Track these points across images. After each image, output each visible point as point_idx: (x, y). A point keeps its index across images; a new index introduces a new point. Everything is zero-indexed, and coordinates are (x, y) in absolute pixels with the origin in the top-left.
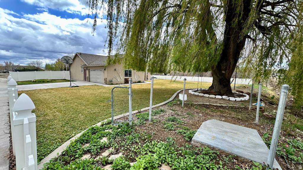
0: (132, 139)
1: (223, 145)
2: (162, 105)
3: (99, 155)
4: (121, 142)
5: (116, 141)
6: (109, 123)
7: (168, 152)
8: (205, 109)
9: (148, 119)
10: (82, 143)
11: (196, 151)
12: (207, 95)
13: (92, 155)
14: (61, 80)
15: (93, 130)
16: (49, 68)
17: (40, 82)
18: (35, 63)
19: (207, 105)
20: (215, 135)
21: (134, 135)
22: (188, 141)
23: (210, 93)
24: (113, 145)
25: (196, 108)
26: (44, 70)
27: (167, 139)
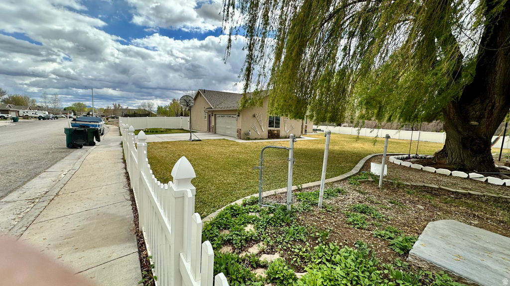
0: (294, 235)
1: (484, 275)
2: (338, 181)
3: (244, 250)
4: (275, 236)
5: (268, 233)
6: (253, 203)
7: (361, 267)
8: (428, 196)
9: (316, 204)
10: (219, 228)
11: (421, 277)
12: (432, 169)
13: (234, 249)
14: (178, 130)
15: (233, 211)
16: (162, 112)
17: (153, 132)
18: (147, 104)
19: (432, 188)
20: (461, 253)
21: (297, 228)
22: (401, 254)
23: (439, 165)
24: (264, 239)
25: (408, 193)
26: (155, 116)
27: (355, 244)
